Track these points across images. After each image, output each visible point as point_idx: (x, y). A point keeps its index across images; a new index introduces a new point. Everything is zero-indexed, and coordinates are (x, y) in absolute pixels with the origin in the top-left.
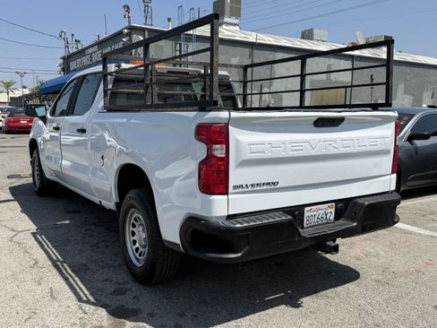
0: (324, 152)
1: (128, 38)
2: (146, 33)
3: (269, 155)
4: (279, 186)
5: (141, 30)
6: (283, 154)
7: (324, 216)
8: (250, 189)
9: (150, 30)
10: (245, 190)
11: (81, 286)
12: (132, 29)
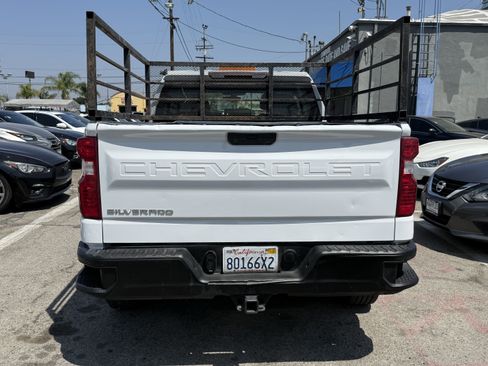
0: (242, 177)
1: (354, 35)
2: (376, 27)
3: (153, 177)
4: (173, 216)
5: (369, 25)
6: (173, 177)
7: (260, 261)
8: (131, 215)
9: (380, 24)
10: (125, 216)
11: (67, 299)
12: (359, 25)
